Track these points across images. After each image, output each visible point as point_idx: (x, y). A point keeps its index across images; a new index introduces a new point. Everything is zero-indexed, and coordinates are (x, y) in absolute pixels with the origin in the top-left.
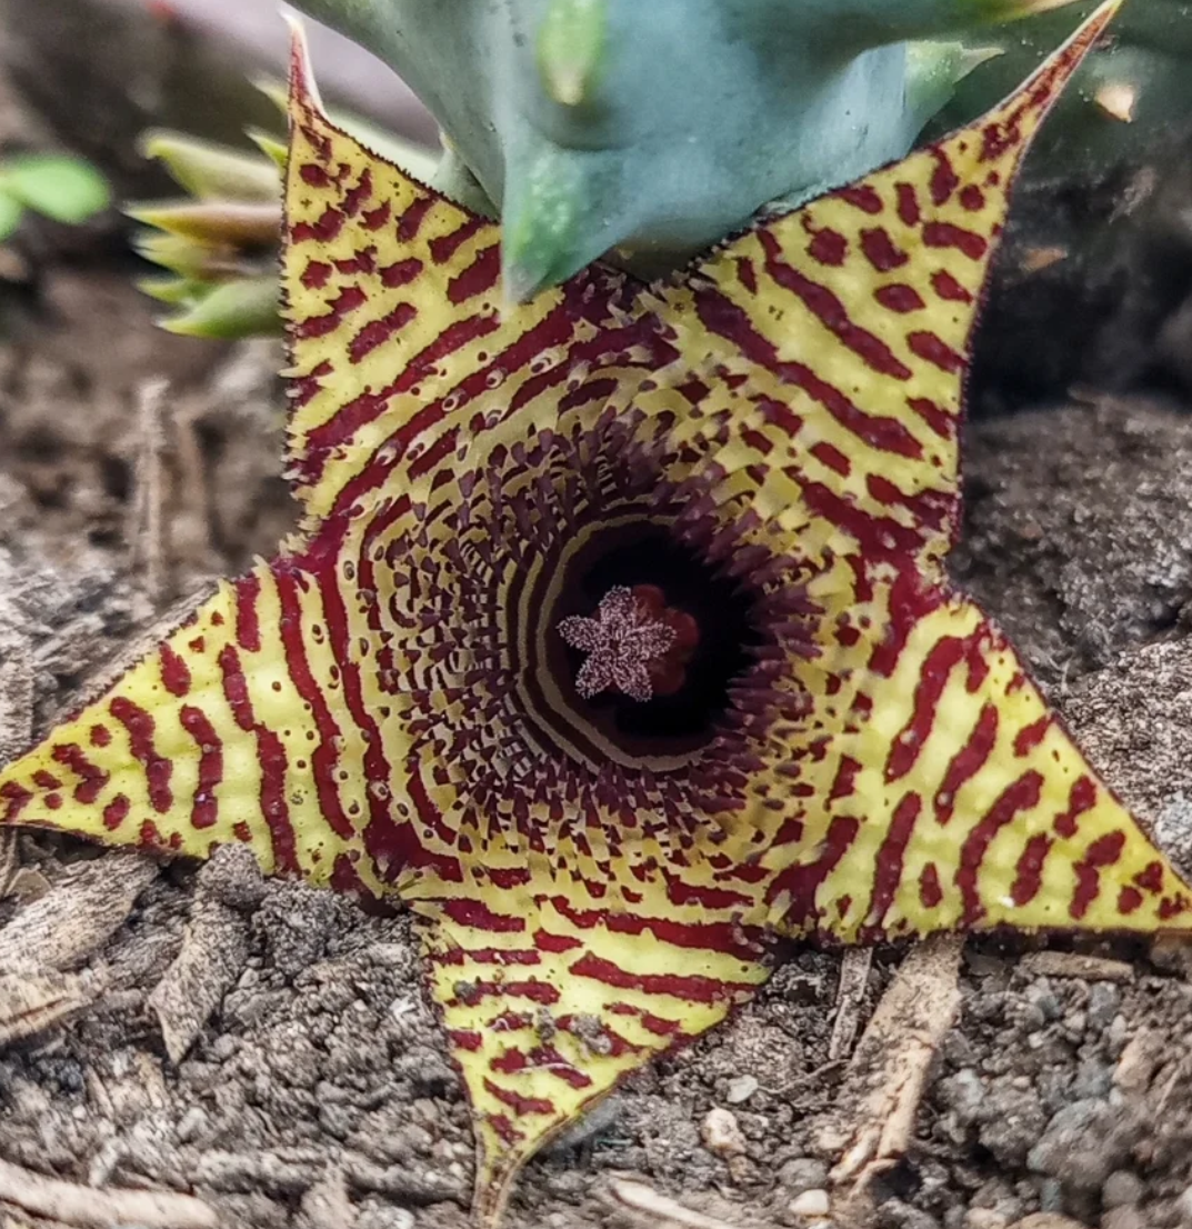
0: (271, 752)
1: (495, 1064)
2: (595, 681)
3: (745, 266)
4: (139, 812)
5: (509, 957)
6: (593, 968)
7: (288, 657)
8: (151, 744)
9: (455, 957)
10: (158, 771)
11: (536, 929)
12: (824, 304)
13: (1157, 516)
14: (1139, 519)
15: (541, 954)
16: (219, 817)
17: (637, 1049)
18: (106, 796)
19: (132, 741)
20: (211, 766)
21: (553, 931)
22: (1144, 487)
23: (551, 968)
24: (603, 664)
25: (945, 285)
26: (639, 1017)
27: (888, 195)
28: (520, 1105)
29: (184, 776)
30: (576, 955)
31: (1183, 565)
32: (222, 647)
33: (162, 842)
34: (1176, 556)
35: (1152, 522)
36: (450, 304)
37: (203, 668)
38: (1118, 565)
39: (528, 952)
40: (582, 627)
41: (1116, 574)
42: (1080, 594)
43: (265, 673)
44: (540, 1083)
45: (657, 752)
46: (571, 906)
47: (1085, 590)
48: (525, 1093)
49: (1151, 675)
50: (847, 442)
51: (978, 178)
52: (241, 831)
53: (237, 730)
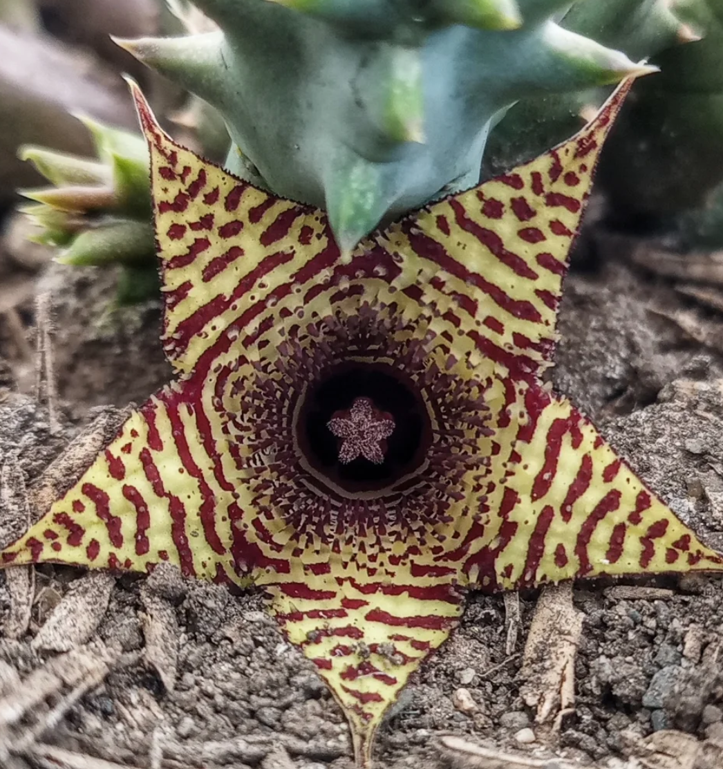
0: (177, 509)
1: (343, 676)
2: (351, 454)
4: (106, 549)
5: (329, 614)
6: (377, 616)
7: (179, 453)
8: (107, 509)
9: (296, 616)
10: (113, 525)
11: (343, 597)
12: (491, 241)
13: (605, 339)
14: (595, 342)
15: (347, 611)
16: (151, 547)
17: (413, 659)
18: (86, 541)
19: (97, 508)
20: (143, 519)
21: (350, 597)
22: (593, 324)
23: (355, 618)
24: (355, 444)
25: (557, 227)
26: (409, 642)
27: (527, 179)
28: (365, 698)
29: (128, 525)
30: (366, 610)
31: (620, 366)
32: (141, 450)
33: (121, 565)
34: (618, 361)
35: (603, 344)
36: (262, 246)
37: (131, 462)
38: (588, 368)
39: (338, 610)
40: (342, 424)
41: (587, 373)
42: (569, 385)
43: (169, 465)
44: (368, 684)
45: (364, 490)
46: (357, 582)
47: (571, 383)
48: (364, 690)
49: (639, 430)
50: (502, 316)
51: (574, 168)
52: (163, 554)
53: (155, 497)
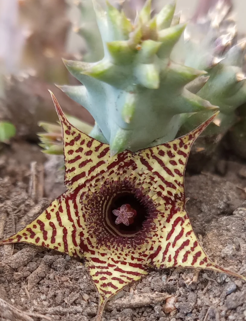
0: (65, 231)
1: (101, 286)
2: (119, 222)
3: (147, 155)
4: (42, 240)
5: (103, 268)
6: (118, 269)
7: (68, 214)
8: (44, 228)
9: (93, 267)
10: (45, 233)
11: (108, 263)
12: (161, 162)
13: (219, 196)
14: (216, 196)
15: (109, 267)
16: (56, 242)
17: (126, 282)
18: (36, 237)
19: (41, 228)
20: (54, 233)
21: (110, 264)
22: (216, 190)
23: (111, 270)
24: (120, 219)
25: (181, 162)
26: (126, 277)
27: (172, 146)
28: (106, 292)
29: (50, 234)
30: (115, 268)
31: (223, 204)
32: (56, 211)
33: (46, 246)
34: (222, 203)
35: (218, 197)
37: (53, 215)
38: (212, 204)
39: (106, 267)
40: (117, 212)
41: (212, 206)
42: (205, 209)
43: (64, 217)
44: (110, 289)
46: (114, 260)
47: (206, 208)
48: (107, 291)
49: (222, 223)
50: (164, 186)
51: (187, 143)
52: (59, 244)
53: (59, 226)
